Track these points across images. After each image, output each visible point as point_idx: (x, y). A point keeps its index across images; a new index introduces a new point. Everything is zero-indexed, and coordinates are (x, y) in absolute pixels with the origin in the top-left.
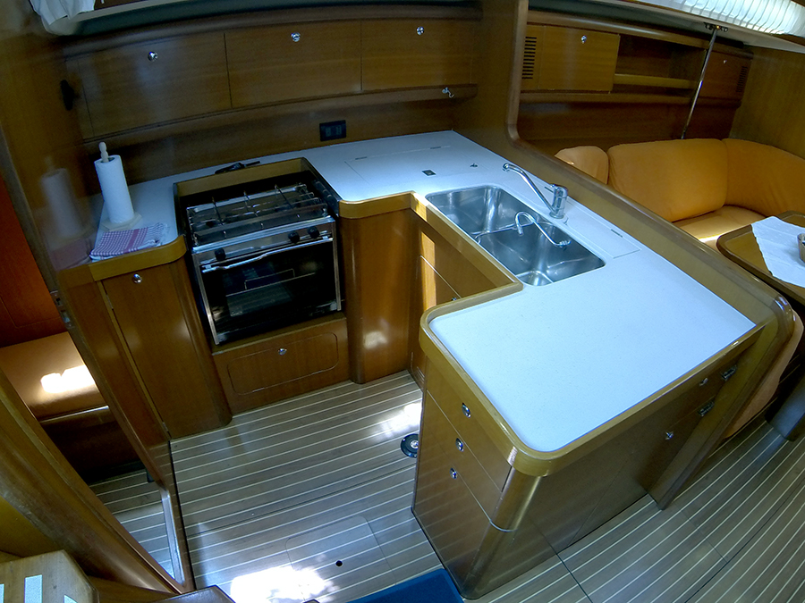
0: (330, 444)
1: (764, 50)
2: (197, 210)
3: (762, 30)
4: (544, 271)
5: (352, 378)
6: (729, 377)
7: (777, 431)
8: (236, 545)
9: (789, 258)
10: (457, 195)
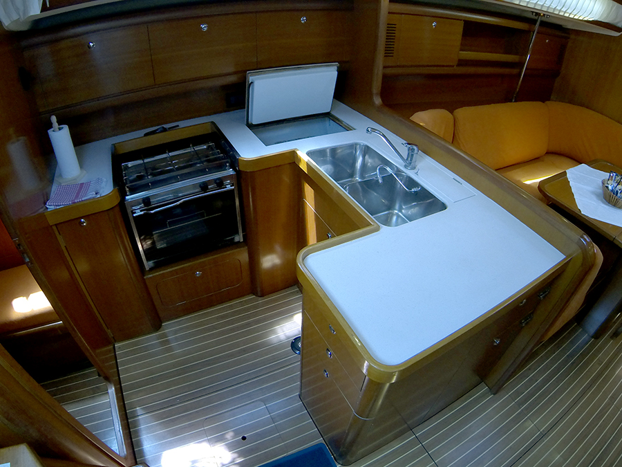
0: (237, 345)
1: (578, 32)
2: (130, 166)
3: (576, 17)
4: (400, 211)
5: (254, 292)
6: (544, 297)
7: (585, 331)
8: (166, 425)
9: (594, 198)
10: (334, 150)
